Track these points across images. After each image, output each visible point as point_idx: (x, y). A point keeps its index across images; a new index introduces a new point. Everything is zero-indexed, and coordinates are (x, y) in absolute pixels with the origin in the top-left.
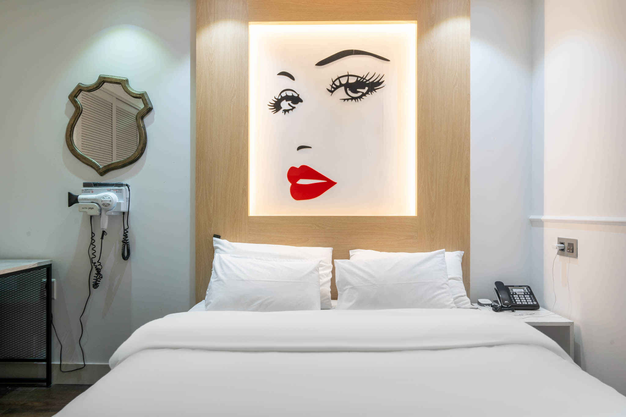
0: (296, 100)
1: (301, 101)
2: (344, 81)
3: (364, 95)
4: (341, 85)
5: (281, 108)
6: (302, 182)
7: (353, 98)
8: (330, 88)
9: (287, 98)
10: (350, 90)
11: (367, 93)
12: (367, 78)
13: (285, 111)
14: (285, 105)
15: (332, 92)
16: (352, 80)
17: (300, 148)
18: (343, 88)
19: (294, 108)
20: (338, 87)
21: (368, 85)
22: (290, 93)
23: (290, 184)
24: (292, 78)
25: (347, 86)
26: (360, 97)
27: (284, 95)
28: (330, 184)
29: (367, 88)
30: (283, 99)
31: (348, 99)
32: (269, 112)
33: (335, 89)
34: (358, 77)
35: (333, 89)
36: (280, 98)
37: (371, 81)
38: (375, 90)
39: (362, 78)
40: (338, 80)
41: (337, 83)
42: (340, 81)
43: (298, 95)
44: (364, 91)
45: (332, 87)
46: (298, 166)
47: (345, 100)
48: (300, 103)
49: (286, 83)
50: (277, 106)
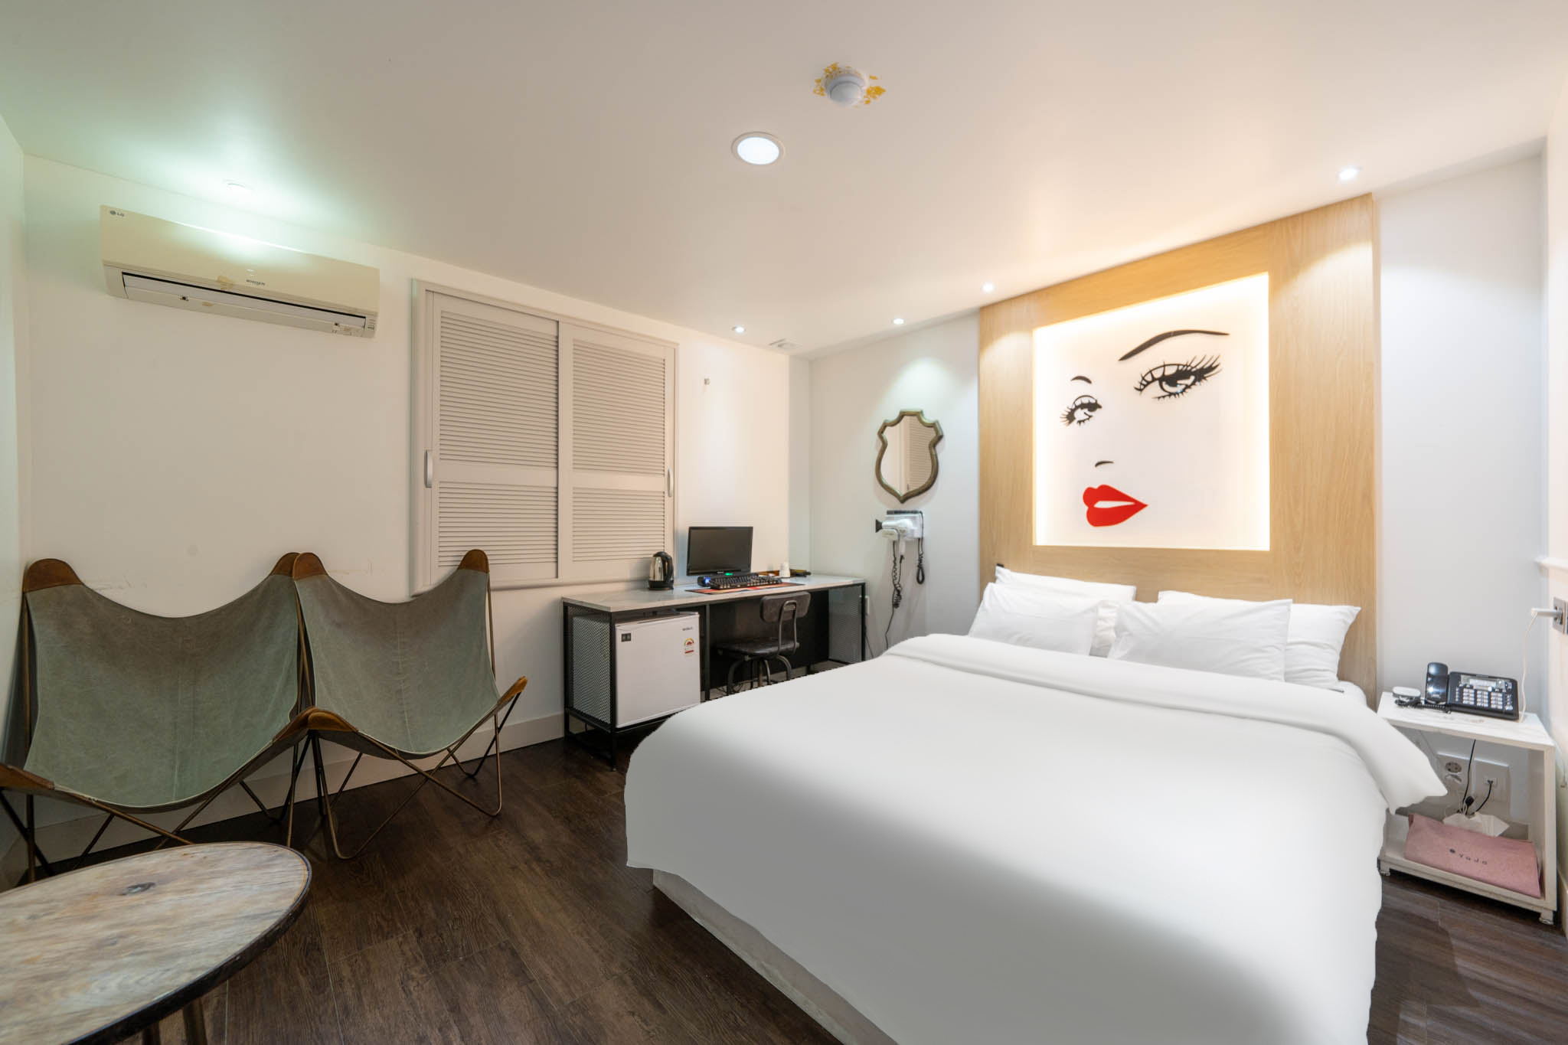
0: (1093, 407)
1: (1100, 407)
2: (1158, 374)
3: (1188, 387)
4: (1154, 379)
5: (1074, 418)
6: (1102, 505)
7: (1170, 394)
8: (1138, 386)
9: (1083, 406)
10: (1168, 383)
11: (1193, 383)
12: (1193, 365)
13: (1080, 422)
14: (1080, 414)
15: (1141, 390)
16: (1170, 371)
17: (1098, 464)
18: (1157, 383)
19: (1090, 417)
20: (1149, 383)
21: (1194, 374)
22: (1085, 400)
23: (1086, 508)
24: (1088, 381)
25: (1164, 379)
26: (1184, 390)
27: (1078, 403)
28: (1138, 506)
29: (1192, 378)
30: (1077, 407)
31: (1164, 397)
32: (1061, 423)
33: (1145, 386)
34: (1178, 365)
35: (1142, 387)
36: (1074, 407)
37: (1198, 367)
38: (1205, 378)
39: (1184, 366)
40: (1150, 375)
41: (1149, 378)
42: (1152, 376)
43: (1096, 401)
44: (1189, 382)
45: (1141, 384)
46: (1096, 486)
47: (1159, 398)
48: (1098, 410)
49: (1082, 388)
50: (1070, 417)
